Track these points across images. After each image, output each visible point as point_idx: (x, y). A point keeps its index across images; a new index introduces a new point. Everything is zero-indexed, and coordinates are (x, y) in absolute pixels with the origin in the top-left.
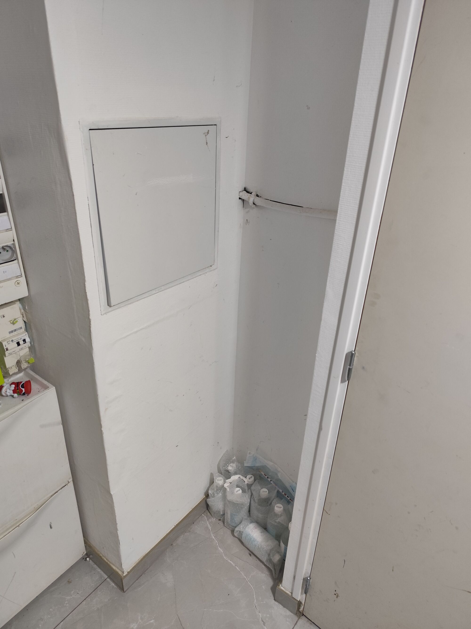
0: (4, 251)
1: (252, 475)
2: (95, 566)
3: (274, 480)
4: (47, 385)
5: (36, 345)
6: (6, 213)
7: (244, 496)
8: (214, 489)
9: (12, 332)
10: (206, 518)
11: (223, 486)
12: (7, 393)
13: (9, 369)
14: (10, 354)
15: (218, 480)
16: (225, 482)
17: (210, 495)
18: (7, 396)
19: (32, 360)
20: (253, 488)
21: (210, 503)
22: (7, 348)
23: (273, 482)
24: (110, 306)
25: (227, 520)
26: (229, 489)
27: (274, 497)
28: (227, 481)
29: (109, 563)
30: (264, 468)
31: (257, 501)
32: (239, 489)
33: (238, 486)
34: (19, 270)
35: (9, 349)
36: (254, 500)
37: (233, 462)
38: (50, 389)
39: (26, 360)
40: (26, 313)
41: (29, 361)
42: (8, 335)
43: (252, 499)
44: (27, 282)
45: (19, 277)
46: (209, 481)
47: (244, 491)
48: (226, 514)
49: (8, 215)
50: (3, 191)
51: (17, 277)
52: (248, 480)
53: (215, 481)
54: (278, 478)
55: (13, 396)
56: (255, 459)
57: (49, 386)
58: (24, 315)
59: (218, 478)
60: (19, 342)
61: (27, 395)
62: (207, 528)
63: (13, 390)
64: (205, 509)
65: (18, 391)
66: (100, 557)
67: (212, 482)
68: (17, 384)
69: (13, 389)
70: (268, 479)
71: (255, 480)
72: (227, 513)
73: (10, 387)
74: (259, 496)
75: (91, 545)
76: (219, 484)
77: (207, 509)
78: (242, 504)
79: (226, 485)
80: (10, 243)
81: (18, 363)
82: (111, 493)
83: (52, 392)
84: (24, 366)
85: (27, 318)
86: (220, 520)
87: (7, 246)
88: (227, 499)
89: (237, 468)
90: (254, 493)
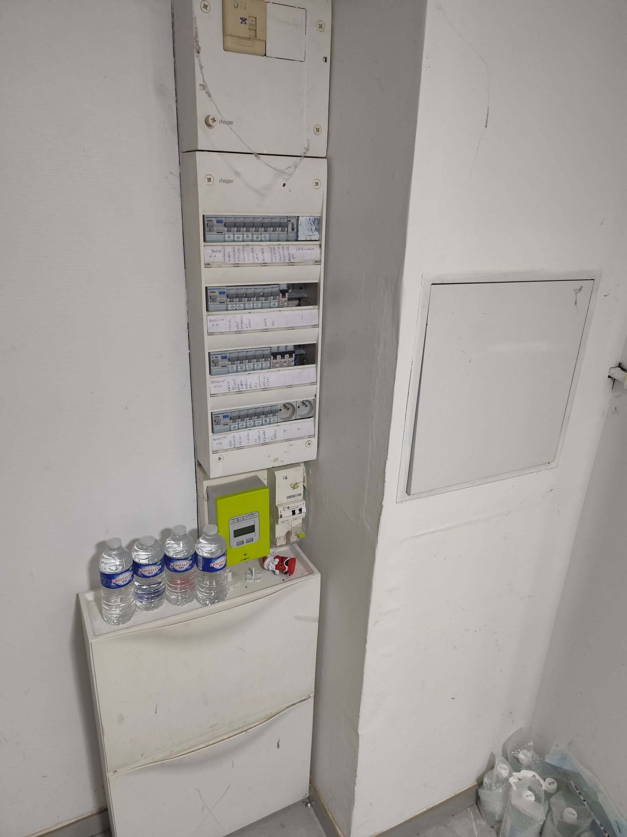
0: (303, 406)
1: (554, 780)
2: (316, 819)
3: (589, 801)
4: (313, 569)
5: (311, 517)
6: (314, 365)
7: (538, 808)
8: (492, 779)
9: (290, 497)
10: (472, 816)
11: (507, 780)
12: (269, 567)
13: (277, 539)
14: (283, 522)
15: (500, 767)
16: (511, 775)
17: (484, 784)
18: (268, 570)
19: (303, 535)
20: (553, 800)
21: (482, 797)
22: (282, 515)
23: (588, 803)
24: (409, 494)
25: (504, 832)
26: (515, 787)
27: (585, 828)
28: (514, 774)
29: (334, 822)
30: (576, 776)
31: (556, 823)
32: (530, 793)
33: (530, 789)
34: (314, 429)
35: (283, 516)
36: (552, 820)
37: (528, 749)
38: (315, 575)
39: (296, 533)
40: (309, 478)
41: (300, 535)
42: (285, 500)
43: (548, 817)
44: (318, 443)
45: (312, 436)
46: (487, 762)
47: (538, 799)
48: (503, 822)
49: (317, 367)
50: (317, 341)
51: (310, 437)
52: (548, 785)
53: (497, 767)
54: (597, 800)
55: (274, 572)
56: (564, 758)
57: (314, 571)
58: (306, 480)
59: (501, 765)
60: (295, 510)
61: (289, 574)
62: (471, 831)
63: (276, 565)
64: (473, 802)
65: (281, 568)
66: (325, 809)
67: (491, 766)
68: (282, 559)
69: (277, 563)
70: (580, 796)
71: (558, 789)
72: (505, 821)
73: (274, 561)
74: (562, 816)
75: (316, 789)
76: (501, 774)
77: (477, 803)
78: (532, 819)
79: (512, 780)
80: (310, 399)
81: (288, 534)
82: (359, 732)
83: (315, 580)
84: (293, 539)
85: (307, 484)
86: (493, 827)
87: (308, 401)
88: (510, 801)
89: (532, 760)
90: (553, 808)
